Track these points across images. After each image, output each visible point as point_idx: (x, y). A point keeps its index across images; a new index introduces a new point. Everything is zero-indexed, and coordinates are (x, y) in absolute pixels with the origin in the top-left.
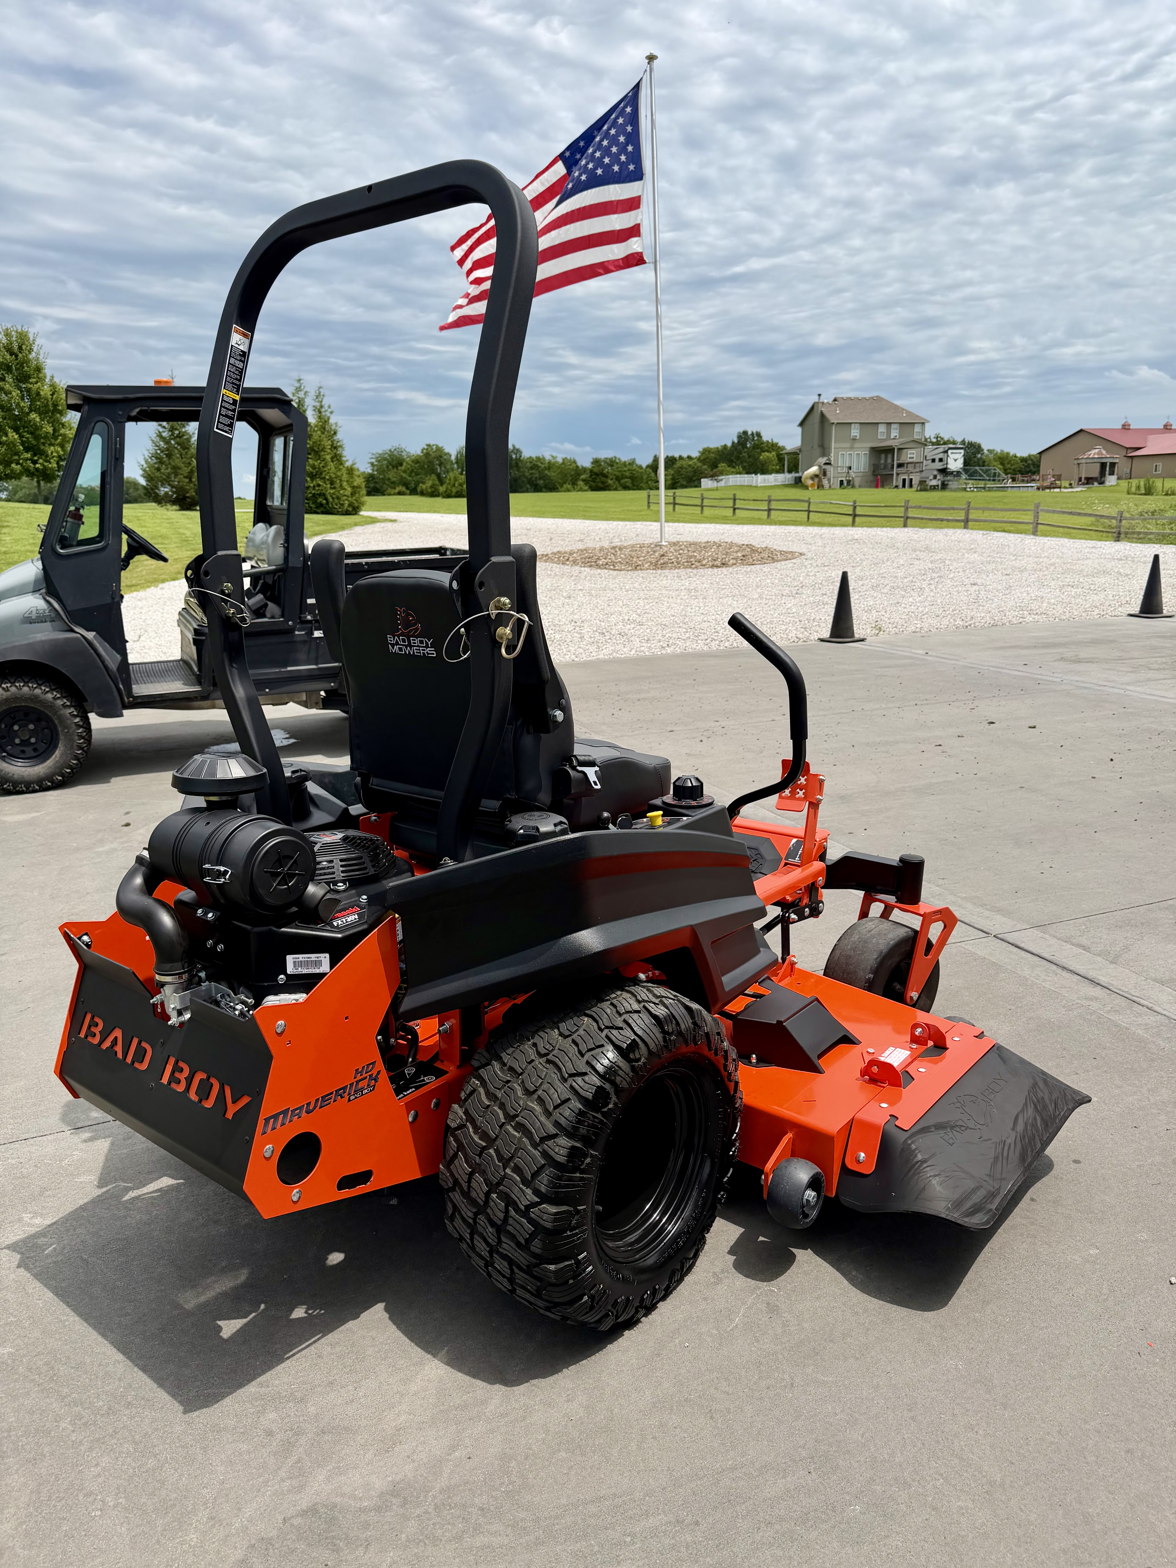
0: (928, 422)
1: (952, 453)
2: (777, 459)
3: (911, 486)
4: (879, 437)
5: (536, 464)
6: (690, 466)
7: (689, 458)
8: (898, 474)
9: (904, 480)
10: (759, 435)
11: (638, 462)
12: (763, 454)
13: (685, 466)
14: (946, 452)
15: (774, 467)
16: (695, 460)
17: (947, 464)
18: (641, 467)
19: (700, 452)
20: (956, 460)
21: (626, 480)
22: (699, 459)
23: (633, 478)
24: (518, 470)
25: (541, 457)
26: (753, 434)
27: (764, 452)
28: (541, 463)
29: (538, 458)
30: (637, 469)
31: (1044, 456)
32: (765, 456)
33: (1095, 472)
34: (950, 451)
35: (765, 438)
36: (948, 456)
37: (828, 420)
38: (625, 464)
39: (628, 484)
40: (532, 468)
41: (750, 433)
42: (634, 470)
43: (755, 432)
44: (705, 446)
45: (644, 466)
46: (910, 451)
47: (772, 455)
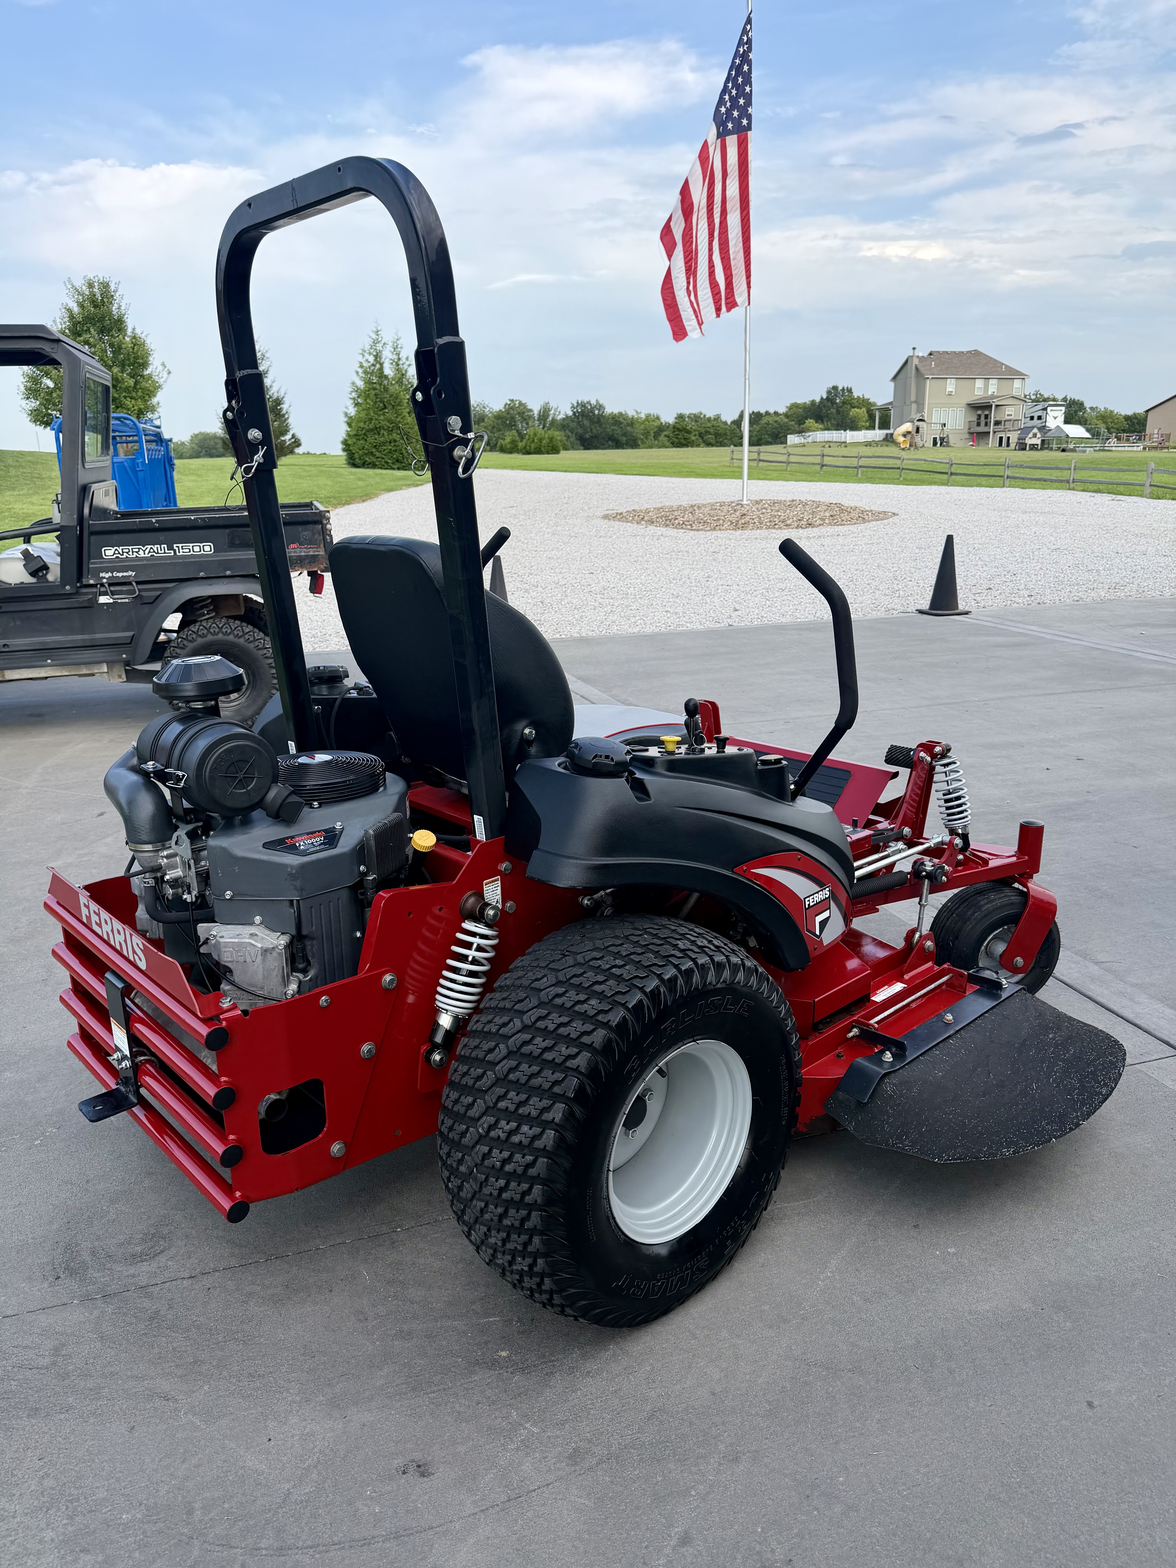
0: (1028, 377)
1: (1052, 410)
2: (867, 415)
3: (1008, 445)
4: (976, 393)
5: (618, 420)
6: (776, 422)
7: (776, 413)
8: (994, 432)
9: (1001, 438)
10: (849, 390)
11: (723, 418)
13: (771, 422)
14: (1045, 409)
15: (864, 424)
16: (782, 416)
17: (1046, 422)
18: (725, 423)
19: (787, 407)
20: (1055, 418)
21: (710, 436)
22: (786, 415)
23: (717, 435)
24: (601, 426)
25: (624, 413)
26: (843, 389)
27: (854, 407)
28: (624, 419)
29: (621, 414)
30: (722, 425)
31: (1150, 413)
32: (854, 412)
35: (856, 394)
36: (1047, 413)
37: (922, 376)
38: (709, 419)
39: (711, 441)
40: (614, 424)
42: (719, 426)
43: (846, 387)
44: (793, 402)
45: (729, 423)
46: (1008, 408)
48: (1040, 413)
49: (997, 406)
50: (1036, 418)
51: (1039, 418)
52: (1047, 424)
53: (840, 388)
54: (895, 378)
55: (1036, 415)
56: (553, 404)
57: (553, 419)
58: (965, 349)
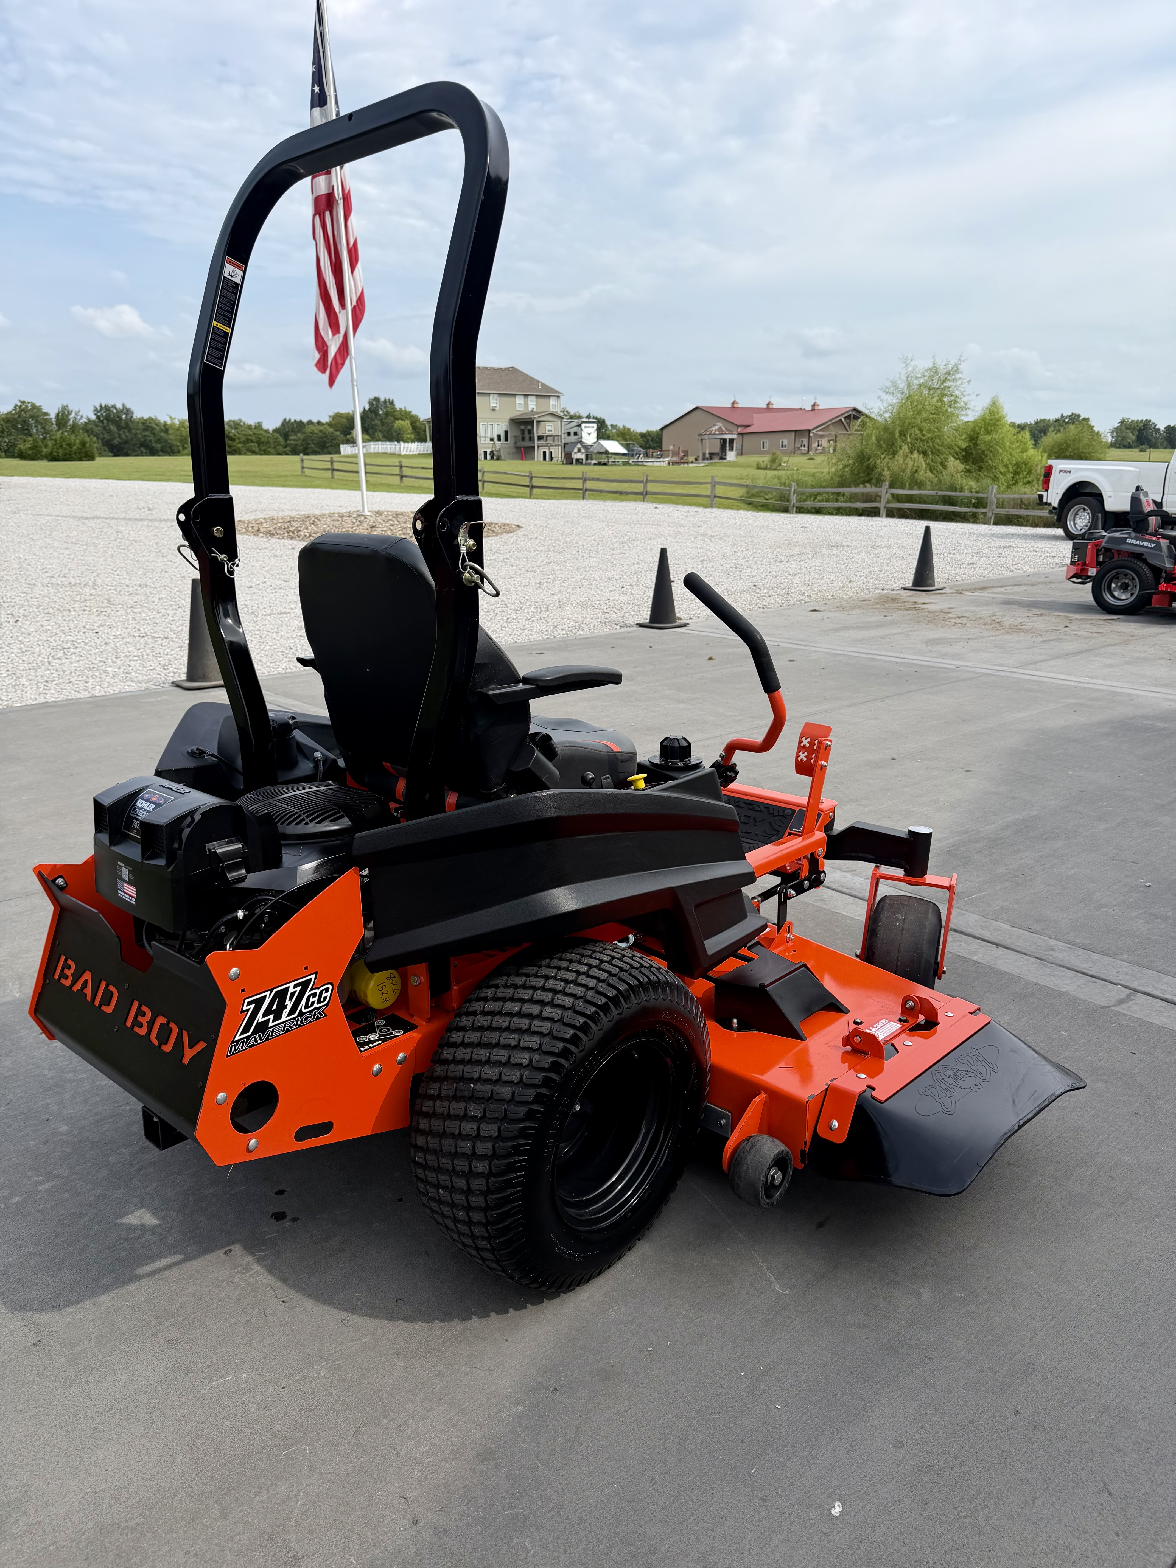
0: (563, 393)
1: (585, 427)
2: (411, 428)
3: (551, 459)
4: (518, 409)
5: (148, 425)
6: (321, 431)
7: (319, 423)
8: (538, 447)
9: (545, 453)
10: (392, 403)
11: (265, 427)
12: (397, 422)
13: (316, 431)
14: (580, 426)
15: (409, 436)
16: (326, 426)
17: (581, 438)
18: (267, 431)
19: (330, 417)
20: (589, 434)
21: (252, 444)
22: (329, 424)
23: (259, 443)
24: (130, 431)
25: (153, 417)
26: (385, 401)
27: (398, 419)
28: (156, 425)
29: (150, 419)
30: (263, 433)
31: (665, 432)
32: (399, 423)
33: (717, 449)
35: (398, 406)
36: (582, 430)
38: (250, 427)
39: (254, 449)
40: (145, 430)
41: (382, 399)
42: (261, 434)
43: (387, 399)
44: (336, 411)
45: (271, 431)
46: (547, 424)
47: (406, 424)
49: (538, 422)
56: (72, 408)
57: (74, 422)
58: (502, 366)
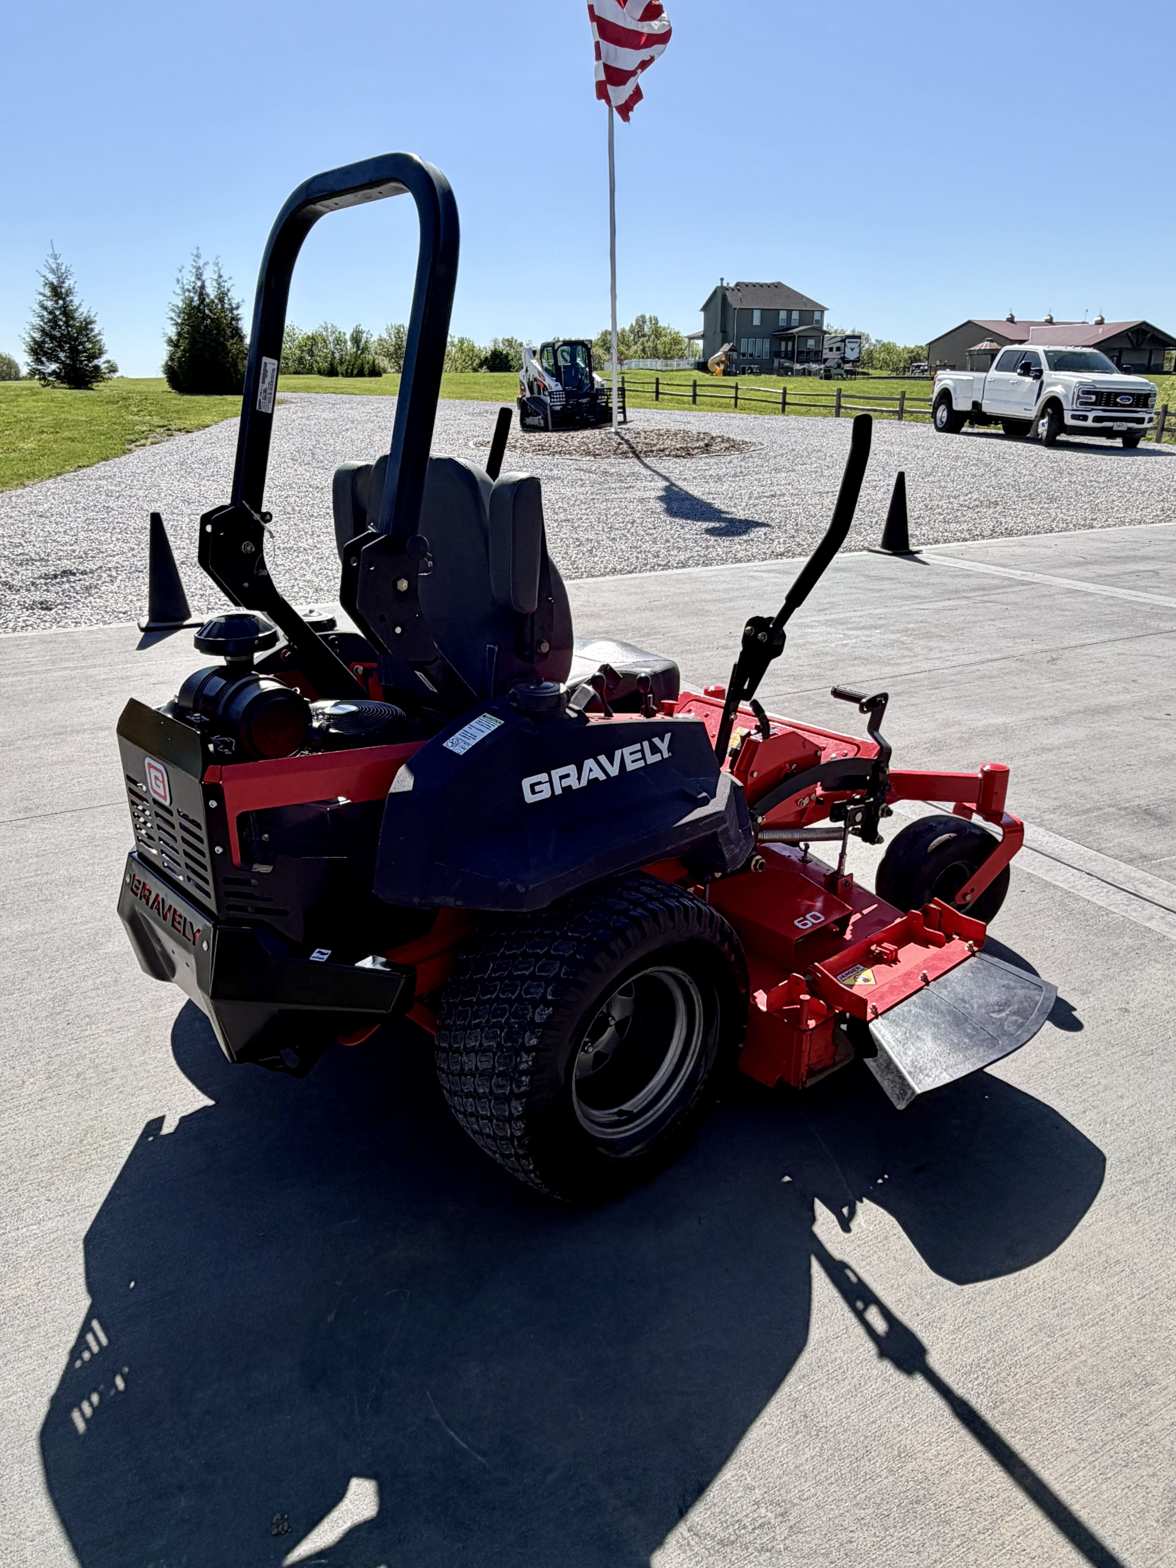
0: (827, 309)
10: (656, 320)
12: (660, 339)
17: (844, 353)
26: (650, 318)
27: (659, 336)
31: (931, 348)
34: (847, 340)
35: (662, 324)
37: (730, 306)
46: (809, 339)
48: (838, 345)
49: (799, 337)
50: (834, 349)
51: (838, 349)
52: (846, 355)
53: (647, 317)
54: (705, 308)
55: (835, 346)
56: (363, 328)
57: (366, 342)
58: (769, 281)
